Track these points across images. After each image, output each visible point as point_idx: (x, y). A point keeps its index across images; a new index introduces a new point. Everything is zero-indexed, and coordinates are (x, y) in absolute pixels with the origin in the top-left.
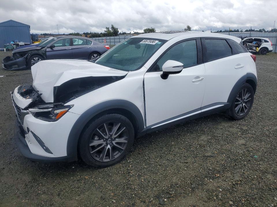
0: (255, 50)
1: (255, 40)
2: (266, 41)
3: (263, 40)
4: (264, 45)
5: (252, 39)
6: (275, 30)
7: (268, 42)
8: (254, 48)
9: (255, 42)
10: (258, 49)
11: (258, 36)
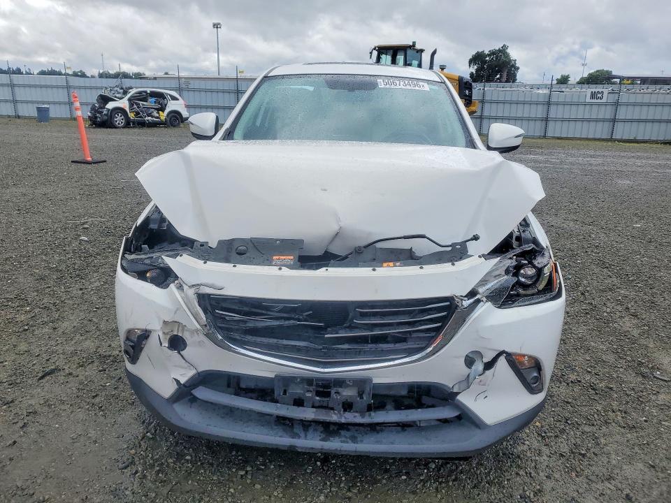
0: (157, 118)
1: (153, 94)
2: (174, 98)
3: (167, 94)
4: (172, 106)
5: (146, 92)
6: (106, 74)
7: (177, 99)
8: (155, 114)
9: (153, 99)
10: (163, 116)
11: (157, 86)
